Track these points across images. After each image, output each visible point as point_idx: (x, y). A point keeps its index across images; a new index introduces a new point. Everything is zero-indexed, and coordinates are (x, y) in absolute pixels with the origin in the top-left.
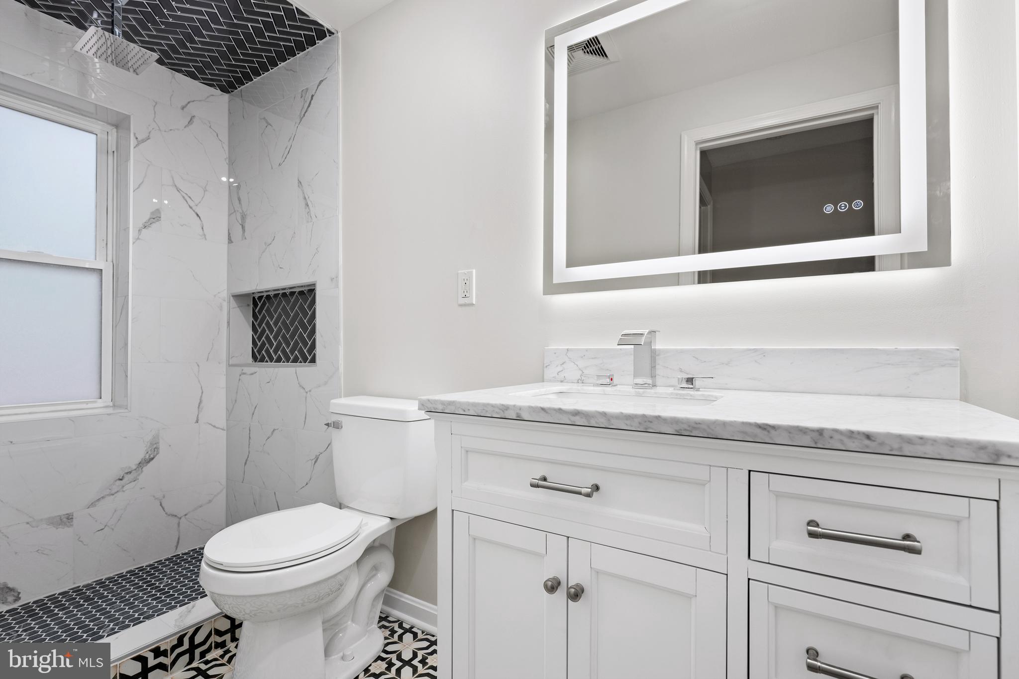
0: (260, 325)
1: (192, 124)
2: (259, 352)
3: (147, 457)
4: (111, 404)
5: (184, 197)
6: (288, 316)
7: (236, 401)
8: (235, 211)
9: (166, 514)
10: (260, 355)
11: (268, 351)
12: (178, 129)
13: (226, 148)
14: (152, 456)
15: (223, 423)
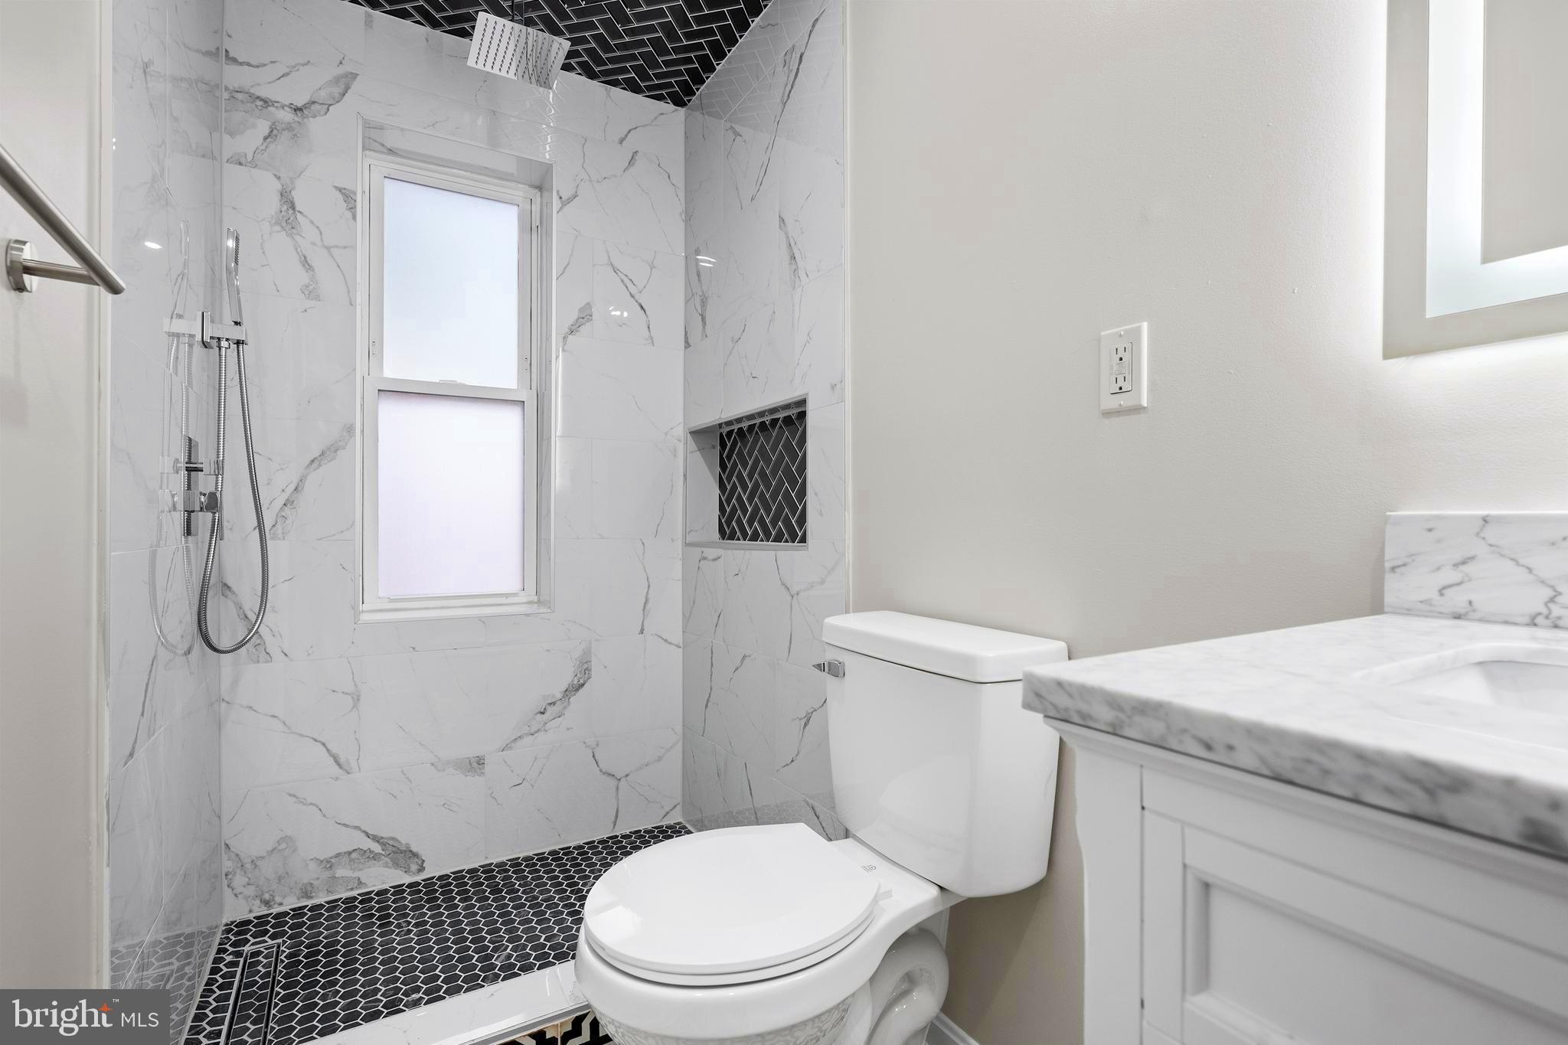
0: (729, 479)
1: (633, 164)
2: (729, 523)
3: (576, 682)
4: (535, 599)
5: (622, 281)
6: (768, 461)
7: (694, 602)
8: (693, 295)
9: (601, 770)
10: (729, 529)
11: (739, 522)
12: (615, 176)
13: (682, 195)
14: (582, 681)
15: (677, 637)
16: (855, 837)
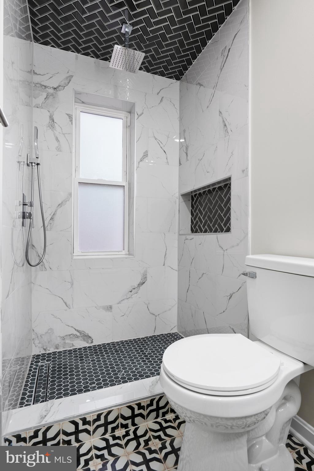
0: (195, 211)
1: (162, 102)
2: (195, 227)
3: (142, 282)
4: (128, 253)
5: (158, 143)
6: (211, 203)
7: (182, 255)
8: (183, 146)
9: (150, 312)
10: (195, 229)
11: (199, 227)
12: (156, 106)
13: (178, 112)
14: (144, 281)
15: (176, 267)
16: (260, 340)
